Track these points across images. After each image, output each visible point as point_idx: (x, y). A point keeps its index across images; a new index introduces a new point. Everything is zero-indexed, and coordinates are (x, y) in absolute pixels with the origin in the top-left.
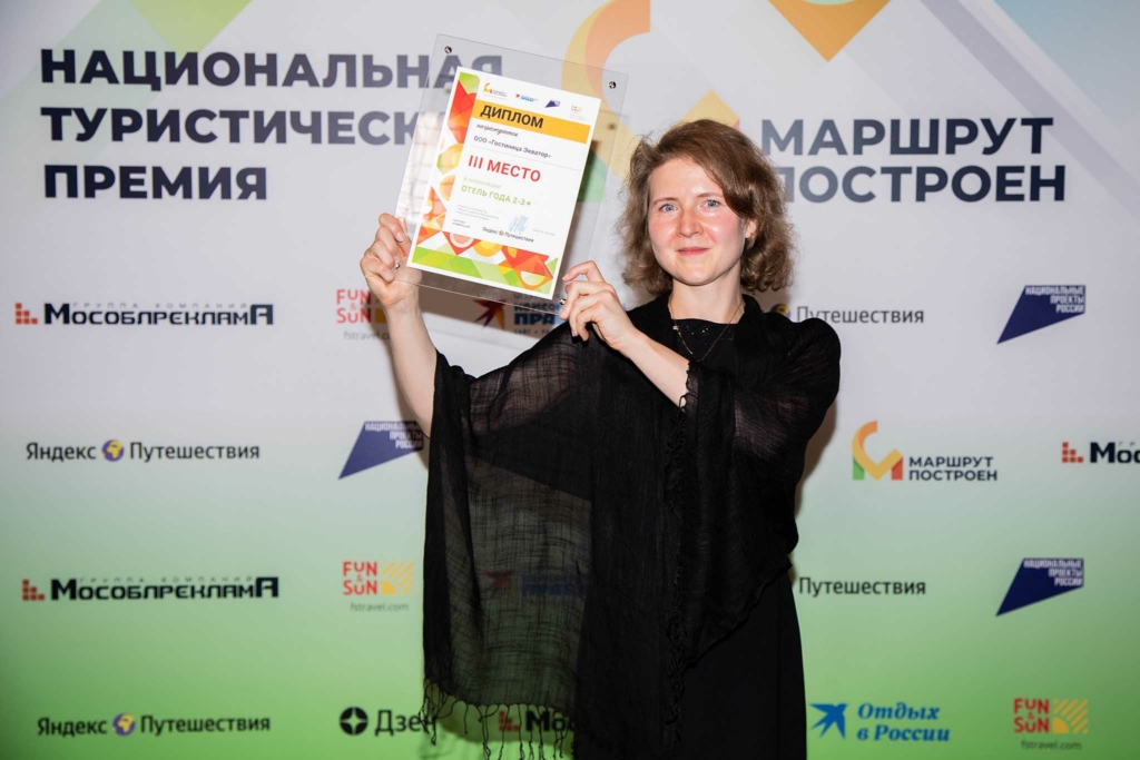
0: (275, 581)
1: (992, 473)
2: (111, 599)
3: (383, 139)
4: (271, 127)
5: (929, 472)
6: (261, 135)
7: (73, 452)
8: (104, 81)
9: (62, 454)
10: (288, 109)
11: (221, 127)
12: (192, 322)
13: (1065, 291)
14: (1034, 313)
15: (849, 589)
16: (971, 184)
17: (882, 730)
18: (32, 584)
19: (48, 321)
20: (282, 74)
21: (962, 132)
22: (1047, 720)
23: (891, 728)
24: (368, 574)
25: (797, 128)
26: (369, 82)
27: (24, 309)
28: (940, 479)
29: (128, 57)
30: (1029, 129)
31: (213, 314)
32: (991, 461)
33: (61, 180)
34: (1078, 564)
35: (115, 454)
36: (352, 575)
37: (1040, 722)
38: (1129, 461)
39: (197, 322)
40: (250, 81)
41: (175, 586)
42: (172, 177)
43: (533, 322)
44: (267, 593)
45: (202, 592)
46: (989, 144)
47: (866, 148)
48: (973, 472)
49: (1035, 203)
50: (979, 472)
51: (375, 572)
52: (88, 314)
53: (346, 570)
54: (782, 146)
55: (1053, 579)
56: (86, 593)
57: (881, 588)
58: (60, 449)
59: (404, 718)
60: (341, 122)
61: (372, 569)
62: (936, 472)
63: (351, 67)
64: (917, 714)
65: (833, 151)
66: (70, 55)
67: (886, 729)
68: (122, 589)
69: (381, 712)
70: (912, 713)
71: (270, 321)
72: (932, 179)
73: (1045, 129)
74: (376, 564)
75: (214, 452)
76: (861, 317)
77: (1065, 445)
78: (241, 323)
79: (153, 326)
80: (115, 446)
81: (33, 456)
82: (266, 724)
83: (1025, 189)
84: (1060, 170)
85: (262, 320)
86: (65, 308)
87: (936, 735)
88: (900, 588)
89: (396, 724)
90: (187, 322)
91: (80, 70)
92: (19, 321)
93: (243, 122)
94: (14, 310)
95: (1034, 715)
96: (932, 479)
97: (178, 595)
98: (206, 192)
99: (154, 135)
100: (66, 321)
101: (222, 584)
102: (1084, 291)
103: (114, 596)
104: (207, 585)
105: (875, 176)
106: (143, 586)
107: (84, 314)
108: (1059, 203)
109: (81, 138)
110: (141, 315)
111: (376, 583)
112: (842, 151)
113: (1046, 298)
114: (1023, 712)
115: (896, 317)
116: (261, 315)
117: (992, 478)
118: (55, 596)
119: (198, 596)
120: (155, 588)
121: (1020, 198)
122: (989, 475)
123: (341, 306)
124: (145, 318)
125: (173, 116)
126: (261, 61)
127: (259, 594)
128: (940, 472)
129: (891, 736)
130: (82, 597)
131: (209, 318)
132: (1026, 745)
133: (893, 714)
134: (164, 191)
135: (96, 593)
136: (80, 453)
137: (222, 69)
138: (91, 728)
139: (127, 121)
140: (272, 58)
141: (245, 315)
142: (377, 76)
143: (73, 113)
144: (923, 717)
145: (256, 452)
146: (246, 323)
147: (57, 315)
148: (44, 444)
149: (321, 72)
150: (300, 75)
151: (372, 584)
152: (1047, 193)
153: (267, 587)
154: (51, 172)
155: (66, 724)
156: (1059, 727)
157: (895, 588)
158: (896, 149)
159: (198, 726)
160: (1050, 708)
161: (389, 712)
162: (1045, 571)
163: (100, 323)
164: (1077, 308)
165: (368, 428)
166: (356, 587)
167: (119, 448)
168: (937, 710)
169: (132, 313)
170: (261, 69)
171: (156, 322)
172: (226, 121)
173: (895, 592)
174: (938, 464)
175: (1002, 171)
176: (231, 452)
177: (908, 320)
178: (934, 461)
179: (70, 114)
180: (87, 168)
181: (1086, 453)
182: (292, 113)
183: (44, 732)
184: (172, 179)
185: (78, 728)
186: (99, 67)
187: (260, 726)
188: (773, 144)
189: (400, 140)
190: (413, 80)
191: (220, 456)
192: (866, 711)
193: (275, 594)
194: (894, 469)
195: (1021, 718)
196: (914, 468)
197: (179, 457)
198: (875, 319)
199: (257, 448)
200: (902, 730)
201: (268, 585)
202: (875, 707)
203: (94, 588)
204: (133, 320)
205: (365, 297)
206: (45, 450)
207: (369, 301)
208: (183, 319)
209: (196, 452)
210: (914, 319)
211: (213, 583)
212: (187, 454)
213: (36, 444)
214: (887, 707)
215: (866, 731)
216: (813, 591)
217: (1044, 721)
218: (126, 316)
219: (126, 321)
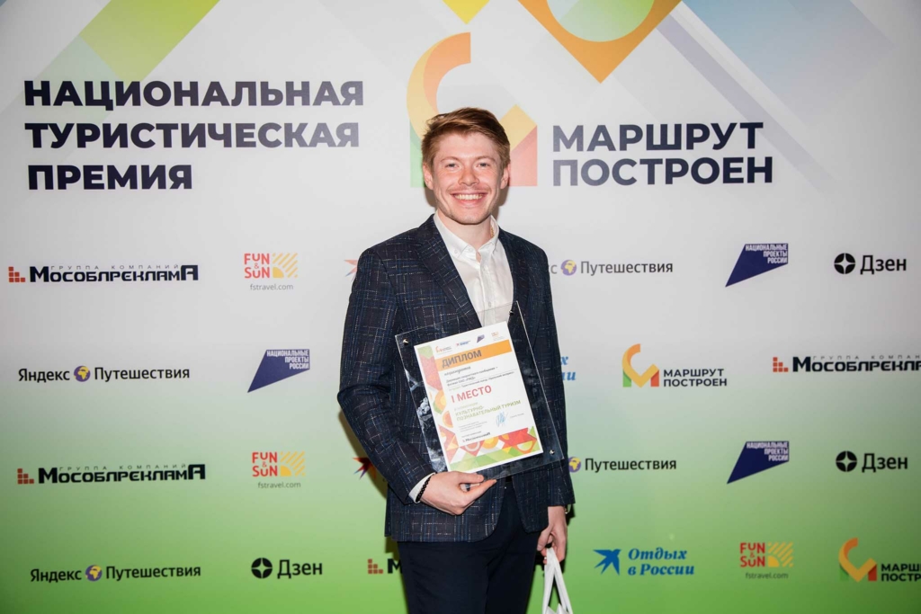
0: (202, 467)
1: (723, 380)
2: (82, 482)
3: (277, 143)
4: (195, 135)
5: (677, 380)
6: (186, 142)
7: (53, 375)
9: (45, 377)
10: (206, 122)
11: (158, 136)
12: (139, 279)
13: (774, 248)
14: (752, 264)
15: (621, 466)
16: (705, 171)
17: (646, 567)
18: (24, 472)
19: (33, 279)
20: (202, 96)
21: (698, 133)
22: (764, 558)
23: (652, 566)
24: (271, 461)
25: (579, 131)
26: (265, 102)
27: (15, 271)
28: (686, 385)
29: (89, 86)
30: (746, 130)
31: (154, 273)
32: (722, 372)
33: (41, 176)
34: (785, 445)
35: (84, 377)
36: (259, 462)
37: (759, 559)
38: (820, 370)
39: (142, 279)
40: (179, 102)
41: (129, 472)
42: (122, 172)
44: (197, 476)
45: (149, 476)
46: (718, 142)
47: (629, 146)
48: (709, 380)
49: (751, 184)
50: (714, 380)
51: (276, 460)
52: (62, 275)
53: (254, 458)
54: (568, 145)
55: (767, 456)
56: (64, 478)
57: (644, 465)
58: (44, 373)
59: (298, 566)
60: (246, 131)
61: (273, 457)
62: (683, 381)
63: (252, 91)
64: (671, 555)
65: (606, 147)
66: (46, 85)
67: (649, 567)
68: (91, 474)
69: (281, 561)
70: (667, 555)
71: (196, 278)
72: (677, 168)
73: (757, 130)
74: (276, 454)
75: (156, 374)
76: (627, 268)
77: (775, 359)
79: (110, 282)
80: (83, 370)
81: (24, 379)
82: (198, 571)
83: (744, 174)
84: (769, 160)
85: (189, 277)
86: (45, 270)
87: (685, 570)
88: (658, 465)
89: (292, 570)
90: (135, 279)
91: (53, 96)
92: (11, 280)
93: (173, 131)
94: (8, 272)
95: (754, 555)
96: (680, 385)
97: (132, 479)
98: (147, 185)
99: (108, 143)
100: (46, 280)
101: (164, 470)
102: (787, 248)
103: (85, 480)
104: (153, 471)
105: (636, 166)
106: (106, 472)
107: (59, 274)
108: (768, 184)
109: (55, 145)
110: (101, 274)
111: (276, 467)
113: (761, 253)
114: (747, 552)
115: (653, 268)
116: (189, 273)
117: (723, 384)
118: (41, 481)
119: (146, 479)
120: (115, 473)
121: (740, 180)
122: (721, 382)
123: (248, 265)
124: (104, 276)
125: (122, 128)
126: (186, 87)
127: (191, 477)
128: (686, 380)
129: (652, 572)
130: (61, 481)
131: (151, 276)
132: (749, 576)
133: (654, 556)
134: (117, 183)
135: (71, 478)
136: (58, 376)
137: (157, 94)
138: (70, 576)
139: (88, 133)
140: (194, 85)
141: (177, 273)
142: (272, 97)
143: (49, 128)
144: (675, 558)
145: (187, 373)
146: (178, 279)
147: (40, 276)
148: (31, 370)
149: (230, 94)
150: (215, 97)
151: (274, 468)
152: (760, 177)
154: (33, 170)
155: (52, 573)
156: (772, 563)
157: (654, 465)
158: (650, 146)
159: (148, 574)
160: (766, 549)
161: (288, 561)
162: (761, 450)
163: (71, 281)
164: (783, 260)
165: (269, 354)
166: (262, 470)
167: (87, 372)
168: (686, 552)
169: (94, 273)
170: (186, 93)
171: (112, 280)
172: (162, 131)
173: (654, 468)
174: (684, 374)
175: (727, 161)
176: (169, 374)
177: (662, 270)
178: (682, 374)
179: (47, 128)
180: (59, 167)
181: (790, 365)
182: (209, 125)
183: (36, 579)
184: (122, 175)
185: (60, 576)
186: (67, 94)
187: (193, 573)
188: (562, 143)
189: (289, 144)
190: (298, 100)
191: (161, 377)
192: (634, 554)
193: (203, 477)
194: (652, 379)
195: (745, 557)
196: (667, 377)
197: (131, 378)
198: (638, 270)
199: (188, 371)
200: (660, 568)
201: (197, 471)
202: (640, 551)
203: (70, 475)
204: (95, 277)
205: (266, 259)
206: (32, 374)
207: (268, 262)
208: (132, 277)
209: (143, 374)
210: (666, 269)
211: (157, 470)
212: (137, 376)
213: (25, 370)
214: (649, 551)
215: (635, 568)
216: (595, 469)
217: (761, 558)
218: (90, 275)
219: (90, 279)
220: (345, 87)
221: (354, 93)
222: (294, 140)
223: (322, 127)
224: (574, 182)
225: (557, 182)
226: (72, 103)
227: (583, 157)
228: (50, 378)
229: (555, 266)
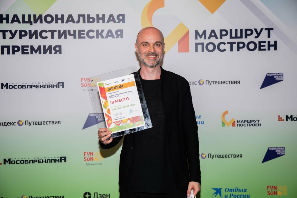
0: (65, 158)
1: (259, 124)
3: (93, 37)
4: (62, 34)
5: (242, 124)
6: (60, 37)
7: (9, 124)
10: (67, 29)
11: (49, 34)
13: (278, 75)
14: (270, 81)
16: (252, 46)
17: (231, 195)
19: (2, 88)
20: (65, 20)
21: (249, 32)
22: (276, 191)
24: (91, 155)
25: (205, 32)
26: (89, 22)
28: (246, 126)
29: (23, 16)
30: (267, 31)
31: (47, 85)
32: (259, 121)
33: (5, 50)
34: (283, 149)
35: (21, 124)
36: (86, 155)
37: (274, 192)
38: (296, 120)
39: (43, 88)
40: (57, 22)
41: (38, 160)
42: (36, 48)
46: (256, 35)
47: (223, 37)
48: (254, 124)
49: (269, 51)
50: (256, 124)
51: (93, 155)
54: (201, 37)
55: (277, 153)
56: (13, 162)
57: (230, 156)
58: (6, 123)
59: (101, 195)
60: (82, 32)
62: (244, 124)
63: (84, 18)
64: (241, 190)
65: (215, 38)
66: (7, 16)
67: (233, 195)
68: (23, 161)
69: (95, 193)
70: (239, 190)
71: (63, 87)
72: (241, 45)
73: (271, 31)
74: (93, 152)
75: (48, 123)
76: (223, 82)
77: (279, 116)
79: (31, 89)
80: (21, 122)
82: (63, 197)
83: (266, 47)
84: (276, 42)
85: (61, 87)
86: (7, 84)
87: (246, 196)
88: (235, 156)
89: (99, 196)
90: (40, 88)
91: (10, 20)
93: (55, 33)
95: (273, 190)
96: (243, 126)
97: (39, 162)
98: (45, 52)
99: (31, 37)
100: (7, 88)
101: (51, 159)
102: (283, 75)
103: (21, 163)
105: (226, 45)
106: (29, 160)
107: (12, 86)
108: (276, 51)
109: (11, 38)
110: (28, 86)
111: (93, 157)
113: (273, 76)
114: (270, 189)
115: (232, 82)
116: (61, 85)
117: (259, 126)
118: (5, 163)
119: (44, 162)
120: (32, 160)
121: (265, 50)
123: (82, 82)
124: (29, 86)
125: (36, 32)
126: (59, 16)
127: (61, 161)
128: (245, 124)
129: (234, 197)
130: (12, 164)
131: (46, 86)
133: (234, 191)
134: (34, 52)
135: (16, 162)
136: (11, 124)
137: (49, 19)
140: (62, 16)
141: (56, 85)
142: (91, 20)
143: (9, 31)
144: (242, 191)
145: (59, 122)
146: (56, 87)
147: (5, 87)
148: (1, 122)
149: (76, 19)
150: (70, 20)
152: (272, 48)
153: (63, 160)
154: (3, 47)
156: (279, 193)
157: (234, 156)
158: (231, 37)
160: (277, 188)
161: (97, 193)
162: (274, 151)
163: (17, 88)
164: (281, 79)
165: (90, 115)
166: (87, 159)
168: (246, 189)
169: (25, 85)
170: (60, 19)
171: (32, 88)
172: (50, 33)
173: (234, 157)
174: (245, 122)
175: (260, 43)
176: (53, 123)
177: (236, 83)
178: (244, 122)
179: (8, 32)
180: (12, 46)
181: (285, 118)
182: (68, 30)
184: (36, 49)
186: (15, 19)
187: (61, 197)
188: (198, 37)
189: (97, 37)
190: (101, 21)
191: (50, 124)
192: (227, 190)
193: (65, 161)
194: (233, 124)
195: (269, 191)
196: (238, 123)
197: (39, 124)
198: (227, 83)
200: (237, 195)
201: (63, 159)
202: (229, 189)
204: (26, 87)
205: (89, 80)
208: (39, 87)
209: (43, 123)
211: (48, 159)
214: (233, 189)
215: (227, 195)
216: (212, 157)
217: (275, 192)
218: (24, 86)
219: (24, 87)
220: (118, 16)
221: (121, 18)
222: (100, 36)
223: (110, 31)
224: (203, 51)
225: (197, 51)
226: (17, 22)
228: (8, 125)
229: (196, 82)
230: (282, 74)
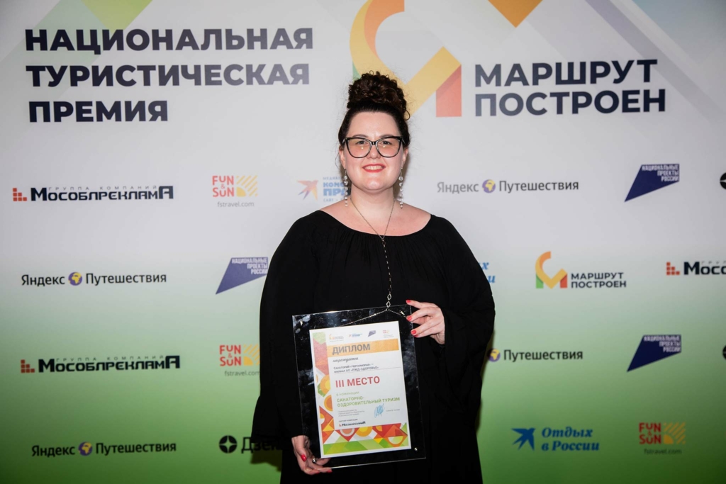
0: (177, 358)
1: (623, 282)
2: (76, 371)
3: (239, 82)
5: (583, 282)
6: (163, 81)
7: (50, 280)
8: (65, 49)
9: (44, 281)
10: (180, 63)
11: (138, 76)
12: (123, 198)
13: (667, 168)
14: (647, 182)
16: (607, 102)
17: (557, 444)
18: (26, 363)
19: (33, 199)
20: (175, 42)
21: (600, 69)
22: (660, 436)
23: (562, 443)
24: (235, 353)
25: (497, 69)
26: (230, 46)
27: (18, 191)
28: (591, 287)
29: (80, 34)
30: (642, 67)
31: (136, 193)
32: (622, 275)
33: (40, 110)
34: (678, 338)
35: (77, 282)
36: (225, 353)
37: (656, 437)
38: (708, 273)
39: (126, 198)
40: (156, 47)
41: (115, 362)
42: (109, 108)
43: (335, 194)
44: (173, 366)
45: (132, 366)
46: (617, 76)
47: (540, 81)
48: (611, 283)
49: (646, 113)
50: (615, 282)
51: (239, 352)
52: (58, 195)
53: (221, 350)
54: (488, 81)
55: (662, 348)
57: (555, 356)
58: (43, 278)
60: (213, 71)
61: (238, 349)
62: (588, 283)
63: (219, 37)
64: (578, 434)
65: (520, 83)
67: (560, 443)
68: (83, 364)
69: (245, 438)
71: (171, 197)
72: (582, 100)
73: (652, 67)
74: (240, 346)
75: (138, 279)
76: (539, 186)
77: (668, 264)
78: (153, 198)
79: (98, 201)
80: (76, 276)
81: (26, 283)
82: (173, 447)
83: (640, 105)
84: (662, 92)
85: (166, 196)
86: (44, 190)
87: (591, 446)
88: (567, 355)
90: (120, 198)
91: (50, 42)
92: (15, 199)
93: (151, 72)
94: (12, 192)
95: (652, 433)
96: (586, 287)
97: (118, 368)
98: (130, 117)
99: (97, 82)
100: (45, 199)
101: (145, 360)
102: (679, 168)
103: (78, 369)
104: (135, 360)
105: (546, 99)
106: (96, 362)
107: (55, 194)
108: (662, 113)
109: (51, 84)
110: (91, 194)
111: (240, 358)
112: (525, 83)
113: (655, 172)
114: (645, 431)
115: (561, 186)
116: (166, 193)
117: (623, 286)
118: (41, 370)
119: (130, 368)
120: (103, 364)
122: (621, 284)
123: (215, 186)
124: (93, 196)
125: (108, 70)
126: (162, 34)
127: (168, 367)
128: (590, 282)
129: (563, 448)
130: (58, 370)
131: (133, 195)
132: (648, 452)
133: (564, 434)
134: (104, 117)
135: (66, 367)
136: (55, 281)
137: (138, 40)
138: (65, 451)
140: (169, 32)
141: (156, 193)
142: (235, 42)
143: (46, 69)
144: (582, 435)
145: (164, 278)
146: (156, 198)
147: (39, 195)
148: (32, 276)
149: (200, 40)
150: (187, 42)
151: (238, 359)
152: (654, 107)
153: (173, 362)
154: (33, 106)
155: (50, 449)
156: (667, 440)
157: (564, 355)
158: (559, 81)
159: (132, 449)
160: (662, 428)
162: (657, 343)
163: (66, 200)
164: (674, 179)
165: (234, 262)
166: (228, 361)
167: (79, 277)
168: (591, 431)
169: (85, 193)
170: (162, 40)
171: (100, 199)
172: (141, 73)
173: (564, 358)
174: (589, 277)
175: (626, 93)
176: (149, 278)
177: (569, 188)
178: (587, 276)
179: (44, 70)
180: (56, 103)
181: (681, 269)
182: (182, 66)
183: (36, 454)
185: (57, 451)
186: (62, 40)
187: (170, 448)
188: (482, 80)
189: (250, 82)
190: (257, 44)
191: (142, 281)
192: (547, 432)
193: (178, 366)
194: (561, 281)
195: (643, 435)
197: (116, 282)
198: (548, 188)
199: (165, 276)
200: (569, 444)
202: (552, 430)
203: (65, 365)
204: (86, 197)
205: (230, 180)
206: (33, 279)
207: (232, 183)
208: (117, 196)
209: (127, 279)
210: (573, 187)
211: (139, 360)
212: (122, 280)
213: (27, 276)
214: (560, 429)
215: (547, 445)
216: (512, 359)
217: (658, 437)
218: (82, 195)
219: (82, 198)
220: (298, 33)
221: (305, 37)
222: (254, 79)
223: (278, 68)
224: (493, 113)
225: (478, 113)
227: (500, 92)
228: (49, 282)
229: (477, 185)
230: (676, 166)
